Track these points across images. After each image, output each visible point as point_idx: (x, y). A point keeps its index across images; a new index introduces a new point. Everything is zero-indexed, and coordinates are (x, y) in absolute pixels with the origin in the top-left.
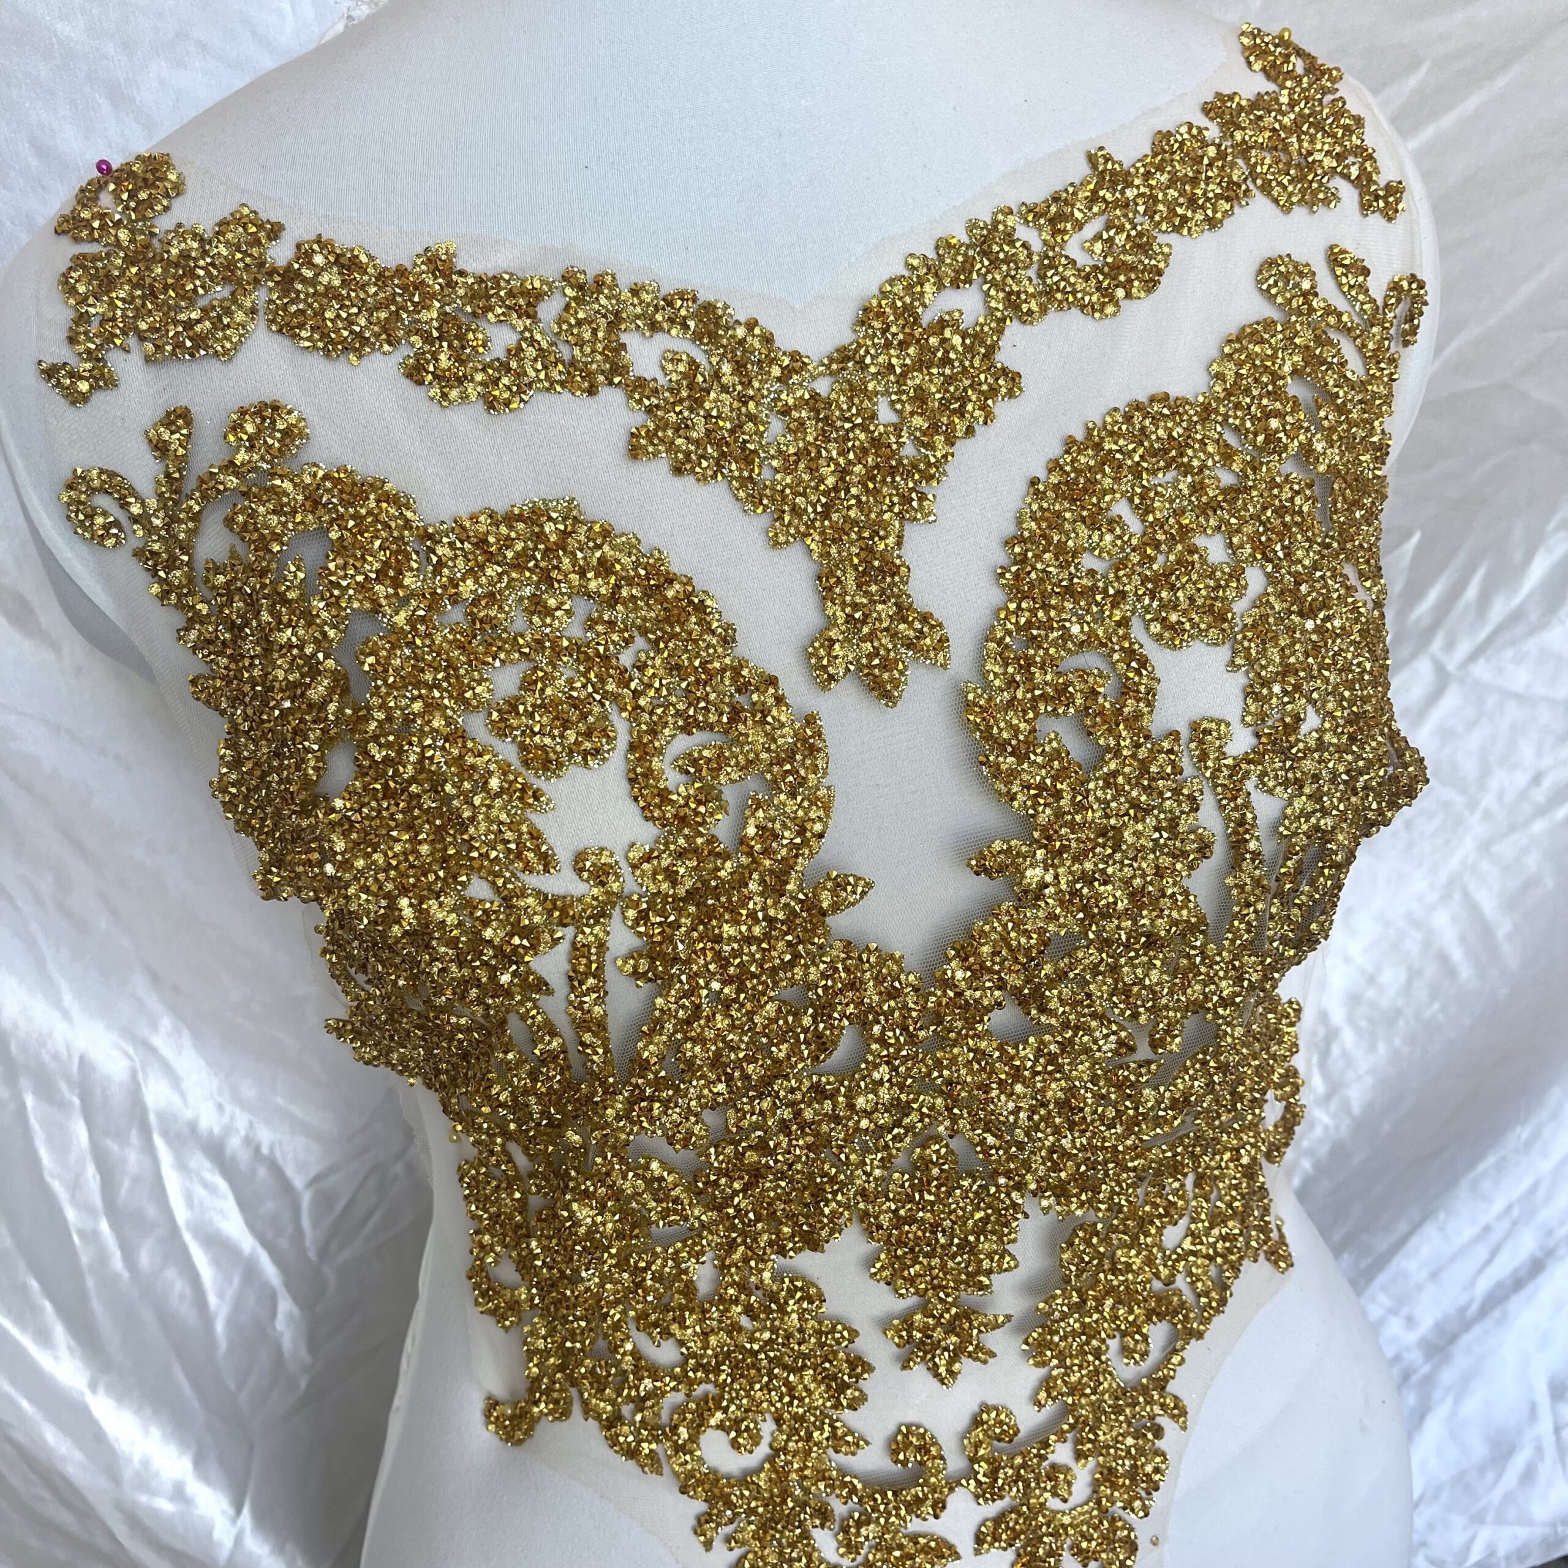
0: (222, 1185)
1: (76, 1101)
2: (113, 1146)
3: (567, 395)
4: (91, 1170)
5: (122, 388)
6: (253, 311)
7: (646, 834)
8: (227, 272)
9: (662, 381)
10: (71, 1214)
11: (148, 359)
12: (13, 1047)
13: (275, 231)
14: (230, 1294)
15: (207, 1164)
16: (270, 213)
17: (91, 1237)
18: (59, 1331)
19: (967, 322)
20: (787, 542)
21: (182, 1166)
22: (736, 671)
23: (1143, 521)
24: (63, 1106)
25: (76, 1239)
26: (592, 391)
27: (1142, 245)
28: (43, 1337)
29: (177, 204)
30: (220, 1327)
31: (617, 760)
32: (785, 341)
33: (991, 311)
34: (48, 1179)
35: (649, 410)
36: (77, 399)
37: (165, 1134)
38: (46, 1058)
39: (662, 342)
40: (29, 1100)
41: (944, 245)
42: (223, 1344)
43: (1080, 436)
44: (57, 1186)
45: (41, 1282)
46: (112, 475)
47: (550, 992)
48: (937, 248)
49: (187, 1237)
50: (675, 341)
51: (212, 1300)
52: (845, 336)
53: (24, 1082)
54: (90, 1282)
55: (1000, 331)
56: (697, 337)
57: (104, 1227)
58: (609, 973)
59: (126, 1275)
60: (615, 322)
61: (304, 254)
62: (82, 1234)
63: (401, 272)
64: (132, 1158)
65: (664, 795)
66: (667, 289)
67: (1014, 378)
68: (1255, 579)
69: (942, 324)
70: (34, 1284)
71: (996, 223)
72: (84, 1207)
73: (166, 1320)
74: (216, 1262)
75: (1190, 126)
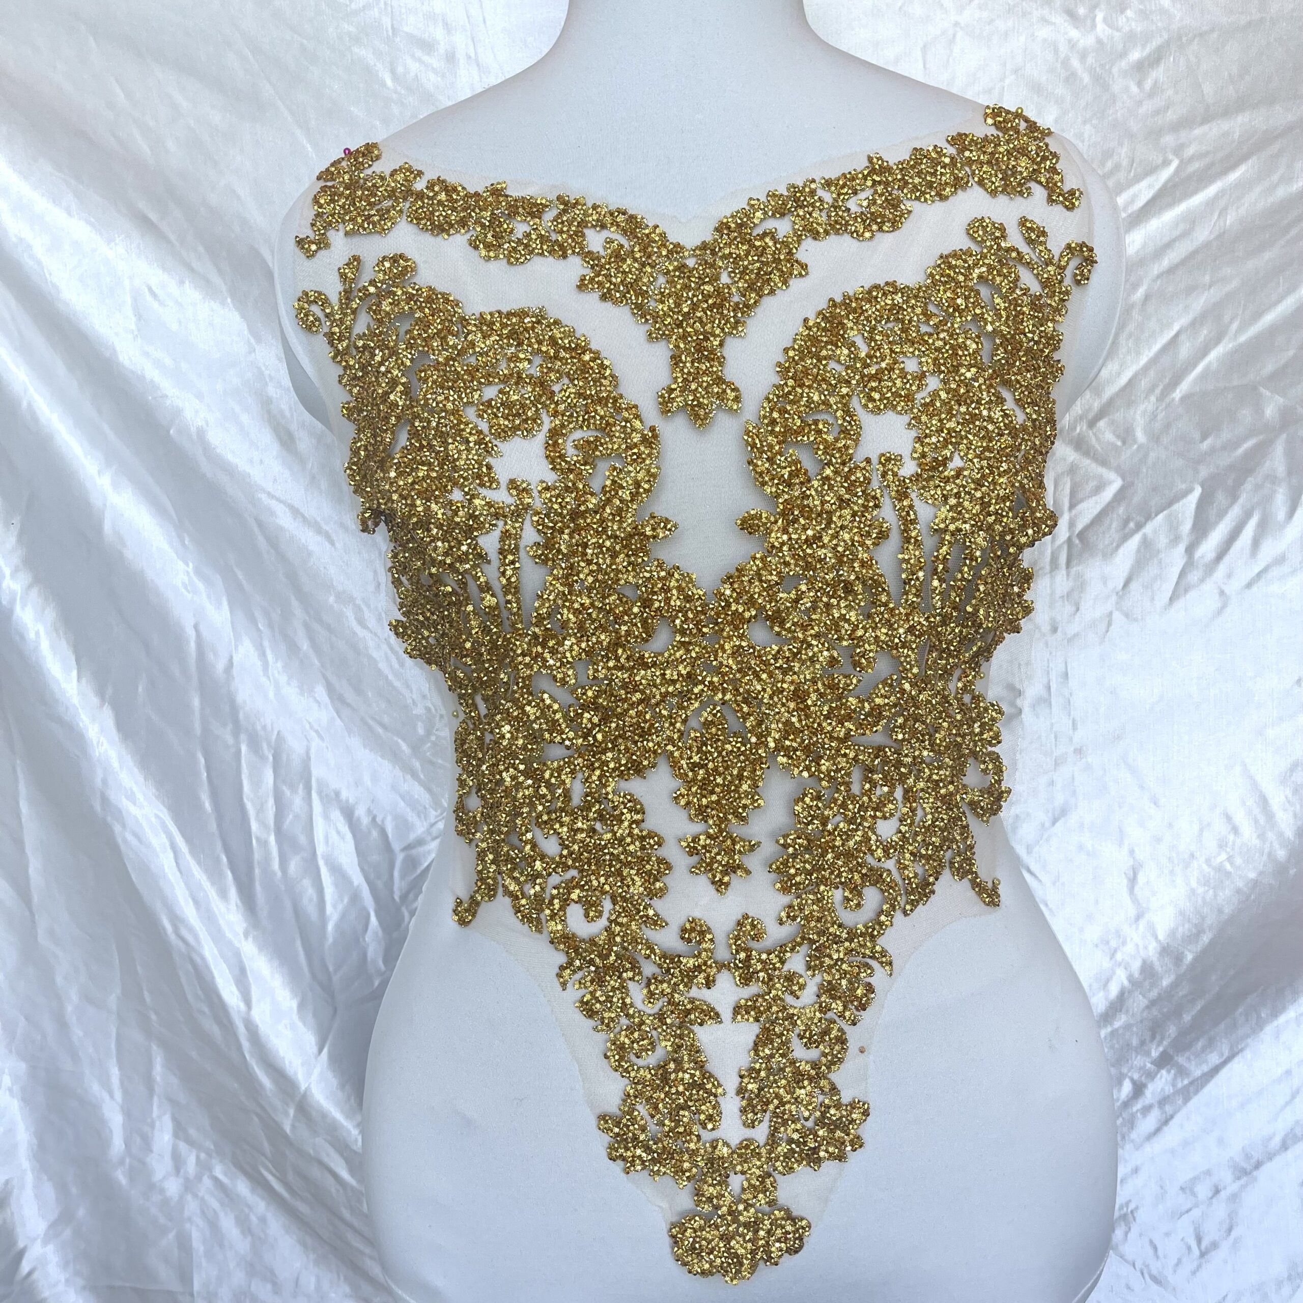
0: (349, 836)
1: (271, 758)
2: (288, 792)
3: (551, 259)
4: (271, 802)
5: (332, 248)
6: (401, 211)
7: (551, 477)
8: (392, 194)
9: (602, 253)
10: (254, 826)
11: (347, 234)
12: (241, 716)
13: (420, 173)
14: (340, 907)
15: (341, 818)
16: (416, 166)
17: (264, 844)
18: (233, 892)
19: (780, 236)
20: (657, 338)
21: (326, 817)
22: (615, 400)
23: (869, 346)
24: (263, 758)
25: (254, 841)
26: (565, 256)
27: (894, 204)
28: (223, 894)
29: (375, 164)
30: (330, 927)
31: (541, 437)
32: (673, 238)
33: (795, 231)
34: (245, 800)
35: (592, 267)
36: (311, 255)
37: (320, 793)
38: (259, 727)
39: (605, 234)
40: (244, 749)
41: (772, 195)
42: (330, 940)
43: (838, 299)
44: (249, 806)
45: (228, 857)
46: (320, 293)
47: (489, 562)
48: (768, 195)
49: (321, 863)
50: (612, 233)
51: (329, 909)
52: (708, 236)
53: (243, 737)
54: (257, 871)
55: (799, 242)
56: (624, 232)
57: (272, 839)
58: (522, 553)
59: (279, 874)
60: (583, 224)
61: (431, 186)
62: (258, 839)
63: (477, 194)
64: (297, 802)
65: (562, 457)
66: (613, 208)
67: (804, 267)
68: (933, 383)
69: (765, 234)
70: (224, 859)
71: (805, 186)
72: (263, 824)
73: (298, 912)
74: (336, 885)
75: (935, 146)
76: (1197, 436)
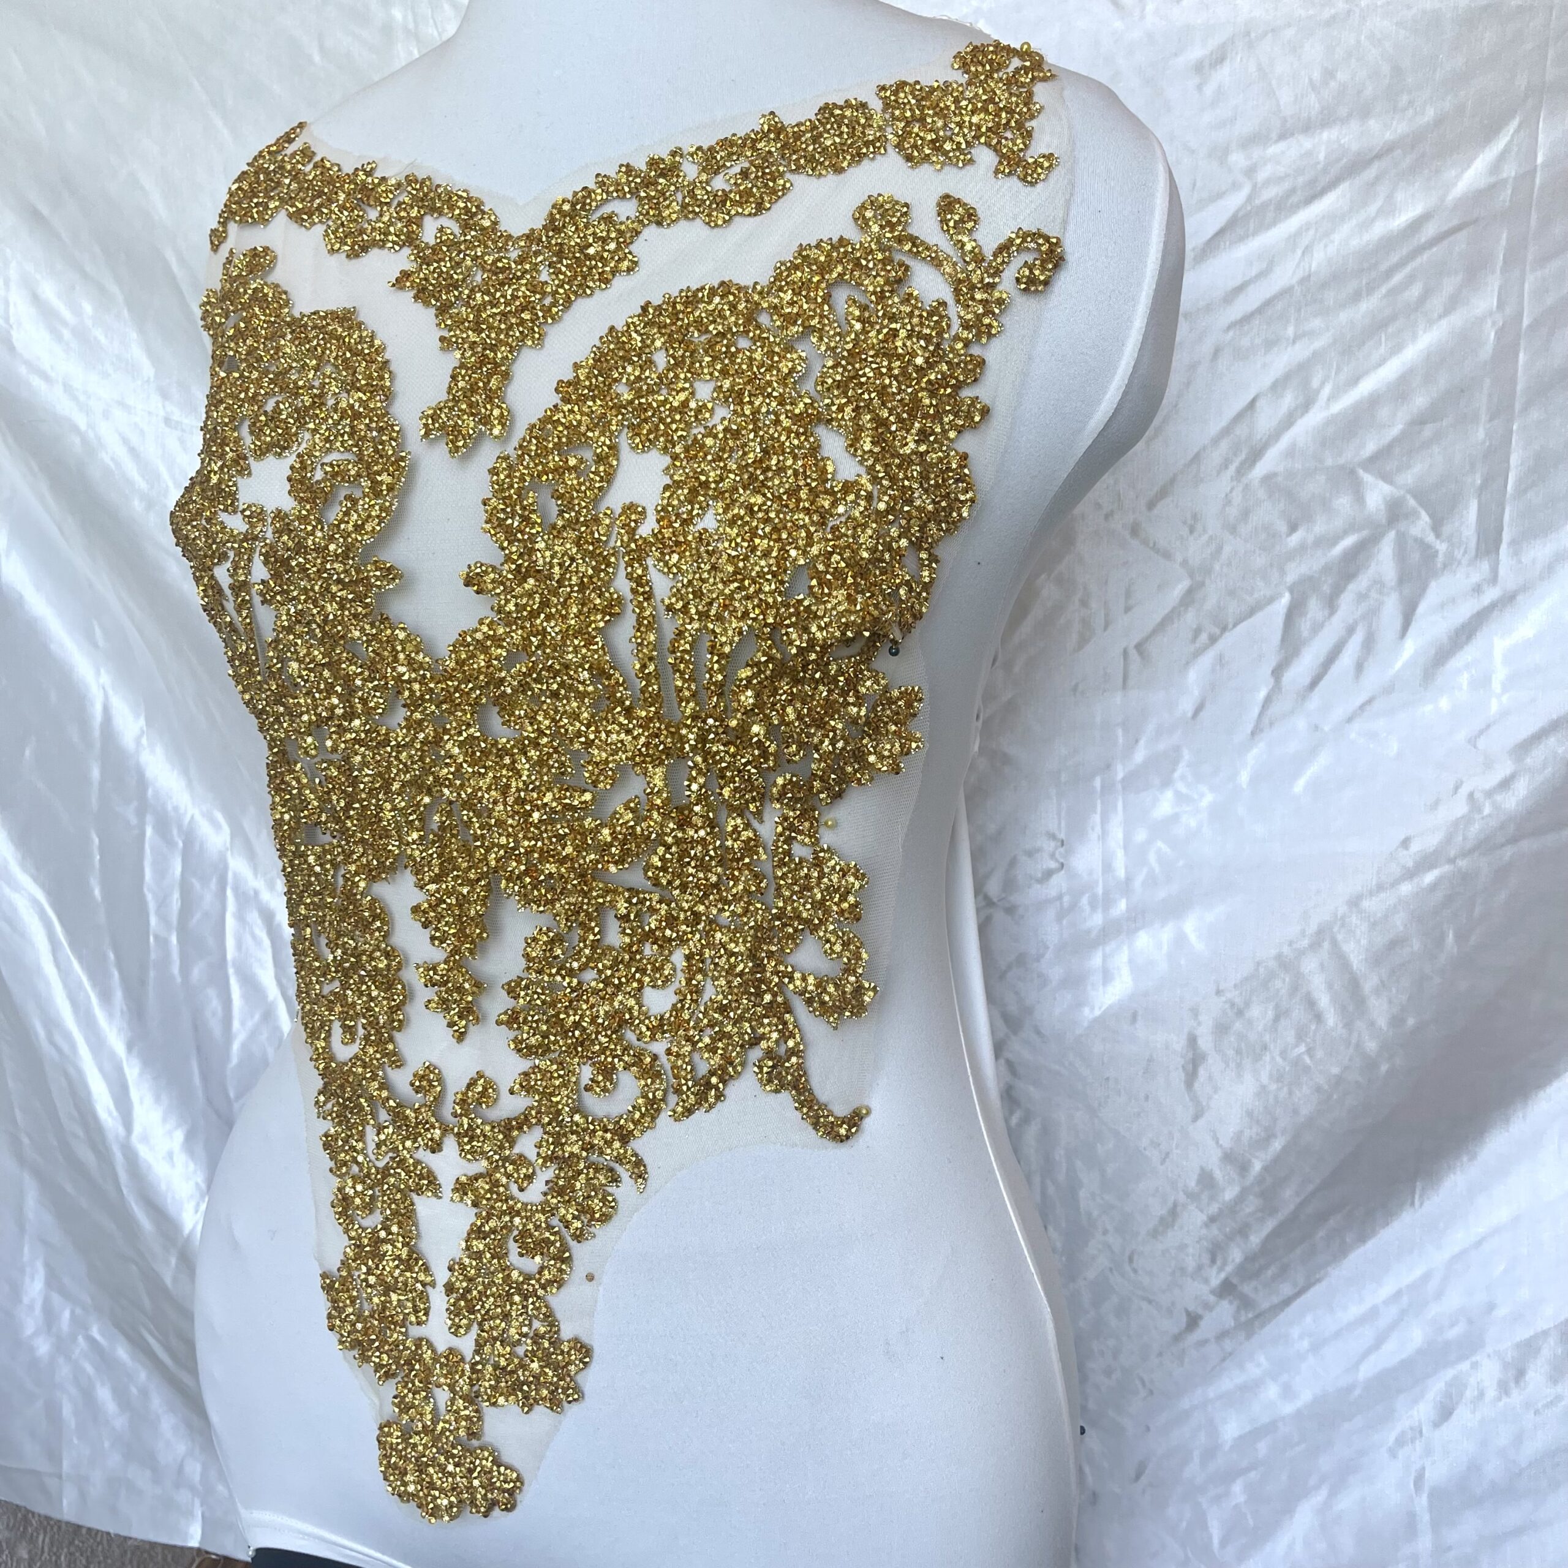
0: (267, 942)
1: (181, 844)
2: (196, 884)
4: (176, 896)
9: (431, 244)
10: (153, 920)
14: (250, 1024)
15: (259, 922)
17: (163, 942)
18: (118, 995)
21: (241, 918)
24: (170, 843)
25: (152, 939)
27: (770, 178)
28: (105, 997)
30: (236, 1047)
31: (293, 457)
34: (145, 890)
35: (417, 260)
36: (215, 249)
37: (236, 890)
38: (170, 808)
39: (441, 221)
40: (149, 831)
41: (625, 171)
42: (234, 1060)
43: (656, 303)
44: (149, 897)
48: (620, 171)
49: (231, 971)
50: (448, 220)
51: (236, 1024)
53: (149, 818)
54: (152, 974)
57: (174, 939)
59: (179, 980)
62: (156, 937)
64: (208, 898)
67: (635, 261)
68: (719, 415)
69: (602, 219)
72: (163, 918)
76: (1283, 528)
